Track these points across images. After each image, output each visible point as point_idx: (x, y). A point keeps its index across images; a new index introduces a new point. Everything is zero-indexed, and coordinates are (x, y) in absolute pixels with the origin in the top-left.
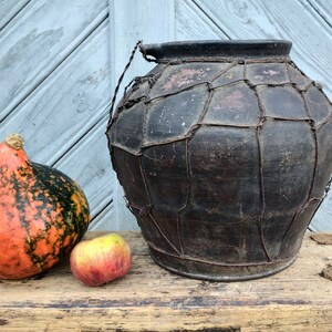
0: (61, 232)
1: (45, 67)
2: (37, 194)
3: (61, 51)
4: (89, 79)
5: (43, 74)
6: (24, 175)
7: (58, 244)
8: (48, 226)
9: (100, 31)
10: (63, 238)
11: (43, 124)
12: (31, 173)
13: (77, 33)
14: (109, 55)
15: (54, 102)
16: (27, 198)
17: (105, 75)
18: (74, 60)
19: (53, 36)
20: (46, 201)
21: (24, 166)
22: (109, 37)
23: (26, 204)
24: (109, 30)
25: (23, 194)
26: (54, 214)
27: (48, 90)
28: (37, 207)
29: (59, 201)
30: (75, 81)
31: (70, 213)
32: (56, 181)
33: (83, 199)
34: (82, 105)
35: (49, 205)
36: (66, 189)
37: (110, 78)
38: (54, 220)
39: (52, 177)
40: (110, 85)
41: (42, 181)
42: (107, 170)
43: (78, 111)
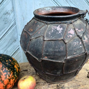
0: (14, 80)
2: (4, 70)
4: (7, 13)
7: (13, 83)
8: (10, 80)
10: (15, 81)
14: (13, 4)
17: (12, 12)
20: (7, 72)
23: (1, 75)
26: (11, 75)
28: (5, 75)
29: (11, 70)
30: (2, 14)
31: (15, 73)
32: (8, 63)
33: (17, 65)
34: (6, 21)
35: (8, 73)
36: (12, 64)
37: (14, 12)
38: (11, 77)
39: (7, 61)
40: (14, 15)
41: (4, 64)
42: (17, 40)
43: (5, 24)
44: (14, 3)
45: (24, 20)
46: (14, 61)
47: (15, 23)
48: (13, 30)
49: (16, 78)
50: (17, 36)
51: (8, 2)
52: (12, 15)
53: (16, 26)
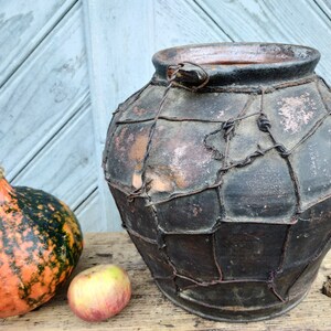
0: (56, 270)
1: (17, 55)
2: (25, 233)
3: (32, 37)
4: (65, 67)
5: (16, 63)
6: (9, 211)
7: (54, 282)
8: (41, 268)
9: (73, 14)
10: (58, 276)
11: (21, 115)
12: (16, 207)
13: (48, 17)
14: (84, 39)
15: (30, 93)
16: (15, 240)
17: (81, 63)
18: (47, 46)
19: (23, 20)
20: (34, 240)
21: (8, 199)
22: (83, 21)
23: (15, 248)
24: (82, 12)
25: (10, 236)
26: (46, 253)
27: (22, 81)
28: (28, 249)
29: (50, 237)
30: (49, 70)
31: (63, 248)
32: (44, 213)
33: (75, 225)
34: (60, 94)
35: (40, 245)
36: (56, 219)
37: (87, 65)
38: (47, 260)
39: (40, 207)
40: (88, 73)
41: (30, 215)
42: (90, 160)
43: (56, 101)
44: (87, 36)
45: (117, 90)
46: (66, 212)
47: (88, 102)
48: (82, 124)
49: (66, 266)
50: (94, 145)
51: (72, 30)
52: (80, 73)
53: (91, 111)
